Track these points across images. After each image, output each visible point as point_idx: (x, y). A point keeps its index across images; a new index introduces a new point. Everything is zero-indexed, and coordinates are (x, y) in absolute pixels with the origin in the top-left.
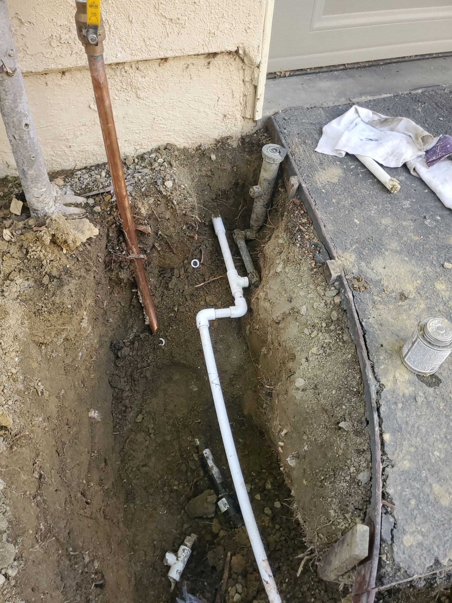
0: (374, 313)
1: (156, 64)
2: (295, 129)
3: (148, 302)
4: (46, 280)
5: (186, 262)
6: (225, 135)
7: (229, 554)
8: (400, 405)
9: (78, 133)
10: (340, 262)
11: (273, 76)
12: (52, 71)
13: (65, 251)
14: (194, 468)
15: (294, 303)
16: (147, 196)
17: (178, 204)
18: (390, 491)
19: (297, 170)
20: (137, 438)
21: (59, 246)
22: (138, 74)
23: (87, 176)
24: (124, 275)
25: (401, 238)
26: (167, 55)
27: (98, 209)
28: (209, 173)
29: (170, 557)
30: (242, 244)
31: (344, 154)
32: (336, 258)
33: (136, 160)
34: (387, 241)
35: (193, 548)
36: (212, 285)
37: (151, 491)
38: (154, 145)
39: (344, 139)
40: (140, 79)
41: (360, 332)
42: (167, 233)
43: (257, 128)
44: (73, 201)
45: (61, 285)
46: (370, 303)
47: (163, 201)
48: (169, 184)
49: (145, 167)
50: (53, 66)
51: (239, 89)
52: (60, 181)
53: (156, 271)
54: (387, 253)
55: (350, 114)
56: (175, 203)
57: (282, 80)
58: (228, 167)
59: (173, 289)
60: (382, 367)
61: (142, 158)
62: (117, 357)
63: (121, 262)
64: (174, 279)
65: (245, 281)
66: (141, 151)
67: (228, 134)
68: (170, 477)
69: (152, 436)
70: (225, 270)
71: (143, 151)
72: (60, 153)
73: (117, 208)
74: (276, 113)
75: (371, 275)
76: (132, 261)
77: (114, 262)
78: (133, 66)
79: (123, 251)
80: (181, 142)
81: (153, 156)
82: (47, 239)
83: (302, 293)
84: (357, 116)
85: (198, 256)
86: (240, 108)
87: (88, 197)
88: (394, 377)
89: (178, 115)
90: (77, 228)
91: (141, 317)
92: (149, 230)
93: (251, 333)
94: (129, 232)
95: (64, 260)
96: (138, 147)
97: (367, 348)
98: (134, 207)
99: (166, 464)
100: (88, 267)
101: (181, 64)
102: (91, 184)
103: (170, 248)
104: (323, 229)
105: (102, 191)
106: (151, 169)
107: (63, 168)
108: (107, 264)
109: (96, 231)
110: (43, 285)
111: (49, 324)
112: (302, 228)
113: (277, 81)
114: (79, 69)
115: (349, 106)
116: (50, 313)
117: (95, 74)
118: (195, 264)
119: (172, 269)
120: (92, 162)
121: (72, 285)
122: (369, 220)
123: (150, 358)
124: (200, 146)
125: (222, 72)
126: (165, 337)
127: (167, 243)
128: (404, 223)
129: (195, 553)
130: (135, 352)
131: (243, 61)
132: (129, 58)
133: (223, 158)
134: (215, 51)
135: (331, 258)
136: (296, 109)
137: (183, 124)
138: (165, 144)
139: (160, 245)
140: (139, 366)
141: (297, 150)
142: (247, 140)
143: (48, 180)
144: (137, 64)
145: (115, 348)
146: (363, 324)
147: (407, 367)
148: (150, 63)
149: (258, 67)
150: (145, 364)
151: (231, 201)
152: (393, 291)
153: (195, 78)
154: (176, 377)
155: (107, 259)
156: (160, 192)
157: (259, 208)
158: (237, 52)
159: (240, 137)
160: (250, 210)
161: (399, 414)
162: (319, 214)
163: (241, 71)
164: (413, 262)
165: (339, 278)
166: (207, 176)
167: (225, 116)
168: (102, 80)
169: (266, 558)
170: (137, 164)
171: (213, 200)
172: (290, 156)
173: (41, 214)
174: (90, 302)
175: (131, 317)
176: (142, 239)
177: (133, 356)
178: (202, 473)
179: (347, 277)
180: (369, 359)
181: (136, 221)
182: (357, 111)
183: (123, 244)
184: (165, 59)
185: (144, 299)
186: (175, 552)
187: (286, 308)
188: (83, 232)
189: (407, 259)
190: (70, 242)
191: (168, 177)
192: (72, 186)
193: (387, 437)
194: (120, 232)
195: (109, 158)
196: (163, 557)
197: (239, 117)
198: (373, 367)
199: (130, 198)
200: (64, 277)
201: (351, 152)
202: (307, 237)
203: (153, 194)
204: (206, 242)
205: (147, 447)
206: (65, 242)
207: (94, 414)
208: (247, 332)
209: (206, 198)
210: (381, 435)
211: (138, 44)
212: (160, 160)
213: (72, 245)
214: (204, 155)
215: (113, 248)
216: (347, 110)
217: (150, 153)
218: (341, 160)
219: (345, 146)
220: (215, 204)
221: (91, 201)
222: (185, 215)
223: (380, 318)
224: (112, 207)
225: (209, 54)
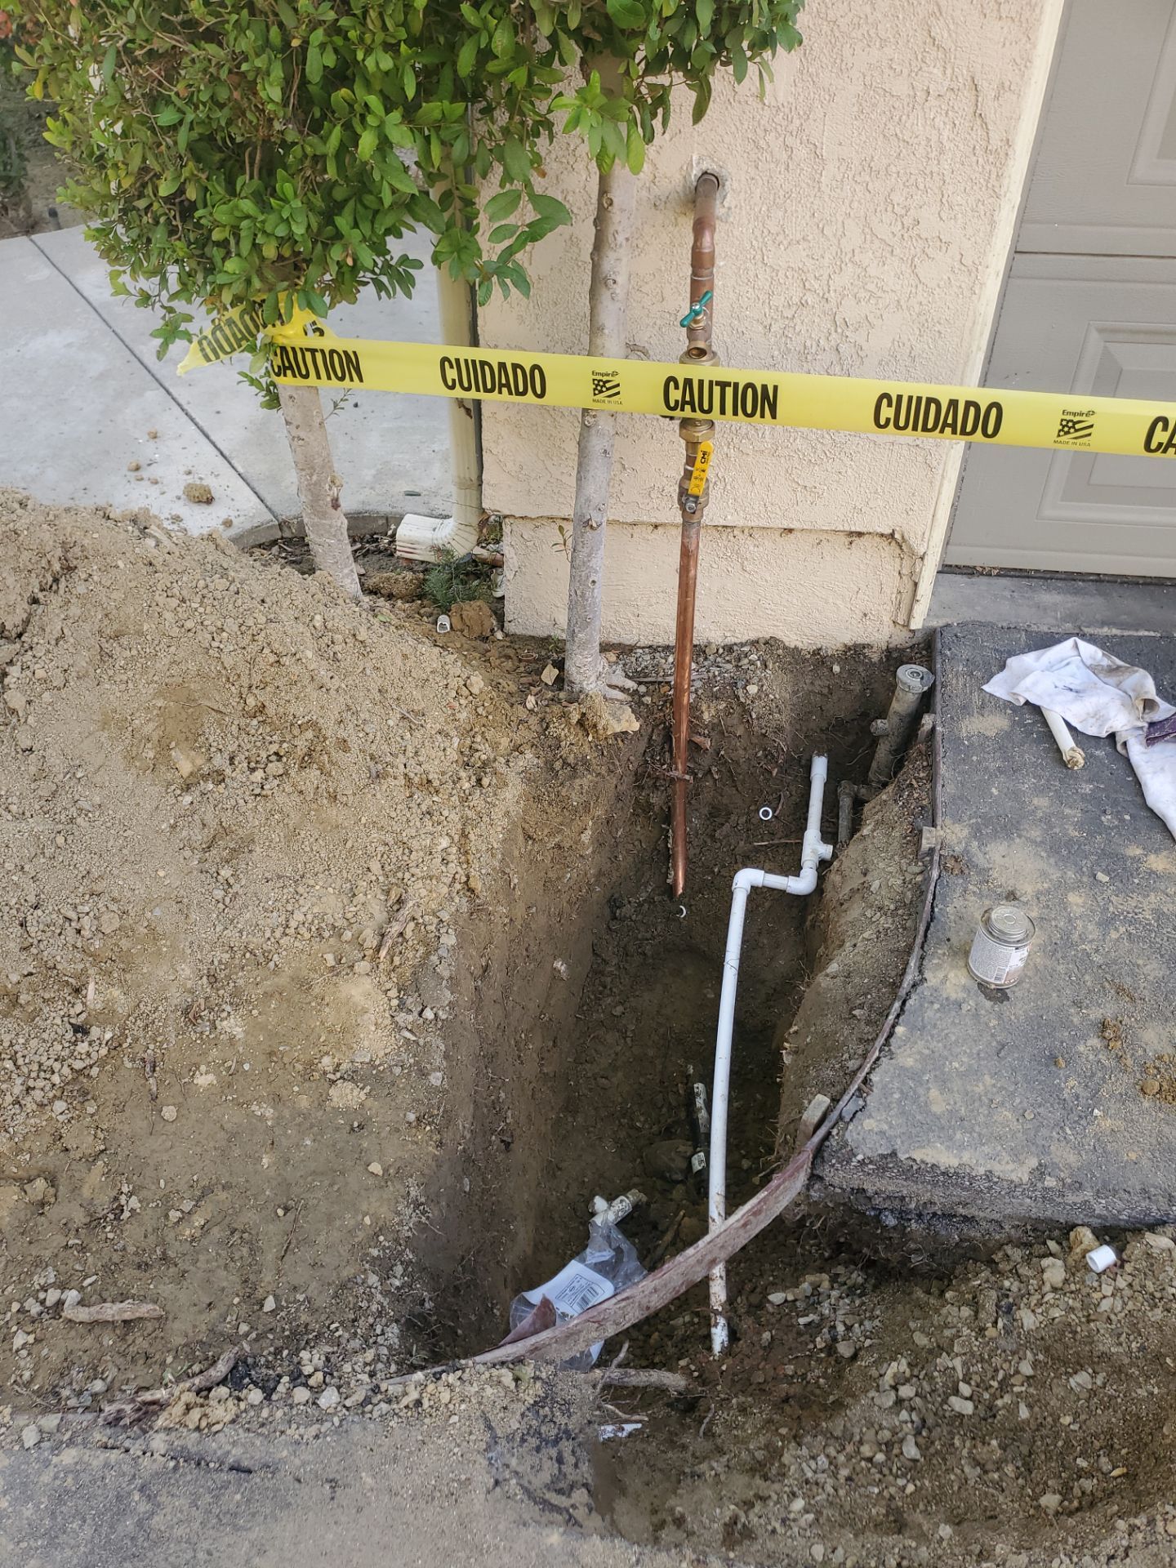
0: (958, 903)
1: (777, 534)
2: (966, 653)
3: (680, 849)
4: (558, 765)
5: (752, 808)
6: (860, 641)
7: (682, 1213)
8: (936, 1006)
9: (654, 601)
10: (942, 833)
11: (970, 571)
12: (643, 523)
13: (590, 738)
14: (674, 1103)
15: (869, 878)
16: (717, 698)
17: (758, 719)
18: (875, 1078)
19: (938, 707)
20: (607, 1037)
21: (586, 730)
22: (749, 542)
23: (648, 657)
24: (656, 799)
25: (1051, 828)
26: (792, 526)
27: (647, 700)
28: (825, 691)
29: (600, 1203)
30: (846, 802)
31: (1022, 702)
32: (939, 828)
33: (721, 651)
34: (1027, 826)
35: (636, 1206)
36: (781, 851)
37: (604, 1113)
38: (753, 636)
39: (1028, 681)
40: (751, 548)
41: (926, 915)
42: (732, 755)
43: (914, 641)
44: (620, 685)
45: (573, 777)
46: (959, 890)
47: (738, 710)
48: (753, 689)
49: (729, 662)
50: (645, 519)
51: (892, 583)
52: (612, 657)
53: (705, 811)
54: (1017, 840)
55: (1065, 648)
56: (754, 716)
57: (984, 579)
58: (857, 687)
59: (721, 841)
60: (936, 961)
61: (729, 649)
62: (614, 918)
63: (657, 778)
64: (726, 828)
65: (826, 850)
66: (731, 640)
67: (867, 641)
68: (635, 1108)
69: (628, 1040)
70: (803, 828)
71: (734, 640)
72: (623, 621)
73: (671, 703)
74: (948, 625)
75: (980, 860)
76: (672, 780)
77: (649, 776)
78: (746, 531)
79: (663, 764)
80: (792, 639)
81: (746, 649)
82: (575, 717)
83: (881, 865)
84: (1076, 653)
85: (774, 805)
86: (890, 608)
87: (640, 683)
88: (946, 976)
89: (795, 601)
90: (613, 715)
91: (663, 870)
92: (708, 744)
93: (813, 926)
94: (678, 740)
95: (586, 747)
96: (728, 634)
97: (926, 936)
98: (694, 709)
99: (635, 1086)
100: (612, 767)
101: (813, 539)
102: (650, 667)
103: (734, 781)
104: (939, 788)
105: (660, 679)
106: (737, 666)
107: (622, 641)
108: (638, 777)
109: (636, 726)
110: (552, 769)
111: (545, 817)
112: (914, 782)
113: (975, 579)
114: (676, 526)
115: (1067, 636)
116: (550, 804)
117: (686, 540)
118: (766, 814)
119: (729, 813)
120: (661, 641)
121: (586, 780)
122: (1016, 795)
123: (659, 929)
124: (820, 649)
125: (868, 557)
126: (689, 907)
127: (730, 771)
128: (1067, 811)
129: (635, 1215)
130: (640, 917)
131: (901, 547)
132: (741, 523)
133: (851, 673)
134: (858, 530)
135: (934, 825)
136: (982, 624)
137: (800, 614)
138: (768, 637)
139: (719, 771)
140: (640, 936)
141: (954, 682)
142: (895, 655)
143: (597, 649)
144: (750, 532)
145: (614, 903)
146: (936, 910)
147: (969, 970)
148: (769, 531)
149: (922, 558)
150: (648, 935)
151: (851, 738)
152: (1001, 886)
153: (828, 558)
154: (689, 971)
155: (640, 770)
156: (738, 697)
157: (883, 752)
158: (892, 535)
159: (884, 648)
160: (871, 756)
161: (929, 1013)
162: (943, 769)
163: (898, 560)
164: (1052, 861)
165: (931, 851)
166: (821, 694)
167: (865, 615)
168: (692, 547)
169: (723, 1193)
170: (720, 656)
171: (821, 730)
172: (939, 688)
173: (577, 688)
174: (599, 812)
175: (650, 869)
176: (695, 755)
177: (635, 921)
178: (683, 1115)
179: (942, 852)
180: (922, 947)
181: (693, 728)
182: (1076, 646)
183: (667, 755)
184: (791, 531)
185: (674, 842)
186: (610, 1199)
187: (855, 883)
188: (619, 721)
189: (1043, 854)
190: (600, 727)
191: (755, 680)
192: (624, 665)
193: (899, 1030)
194: (668, 738)
195: (678, 639)
196: (589, 1201)
197: (887, 619)
198: (922, 958)
199: (694, 696)
200: (580, 768)
201: (1033, 700)
202: (916, 795)
203: (729, 697)
204: (793, 788)
205: (617, 1054)
206: (595, 726)
207: (559, 965)
208: (808, 923)
209: (812, 725)
210: (893, 1026)
211: (756, 507)
212: (754, 657)
213: (601, 732)
214: (823, 663)
215: (652, 757)
216: (1059, 641)
217: (742, 645)
218: (1015, 709)
219: (1027, 689)
220: (824, 736)
221: (643, 689)
222: (764, 735)
223: (964, 910)
224: (666, 702)
225: (851, 534)
